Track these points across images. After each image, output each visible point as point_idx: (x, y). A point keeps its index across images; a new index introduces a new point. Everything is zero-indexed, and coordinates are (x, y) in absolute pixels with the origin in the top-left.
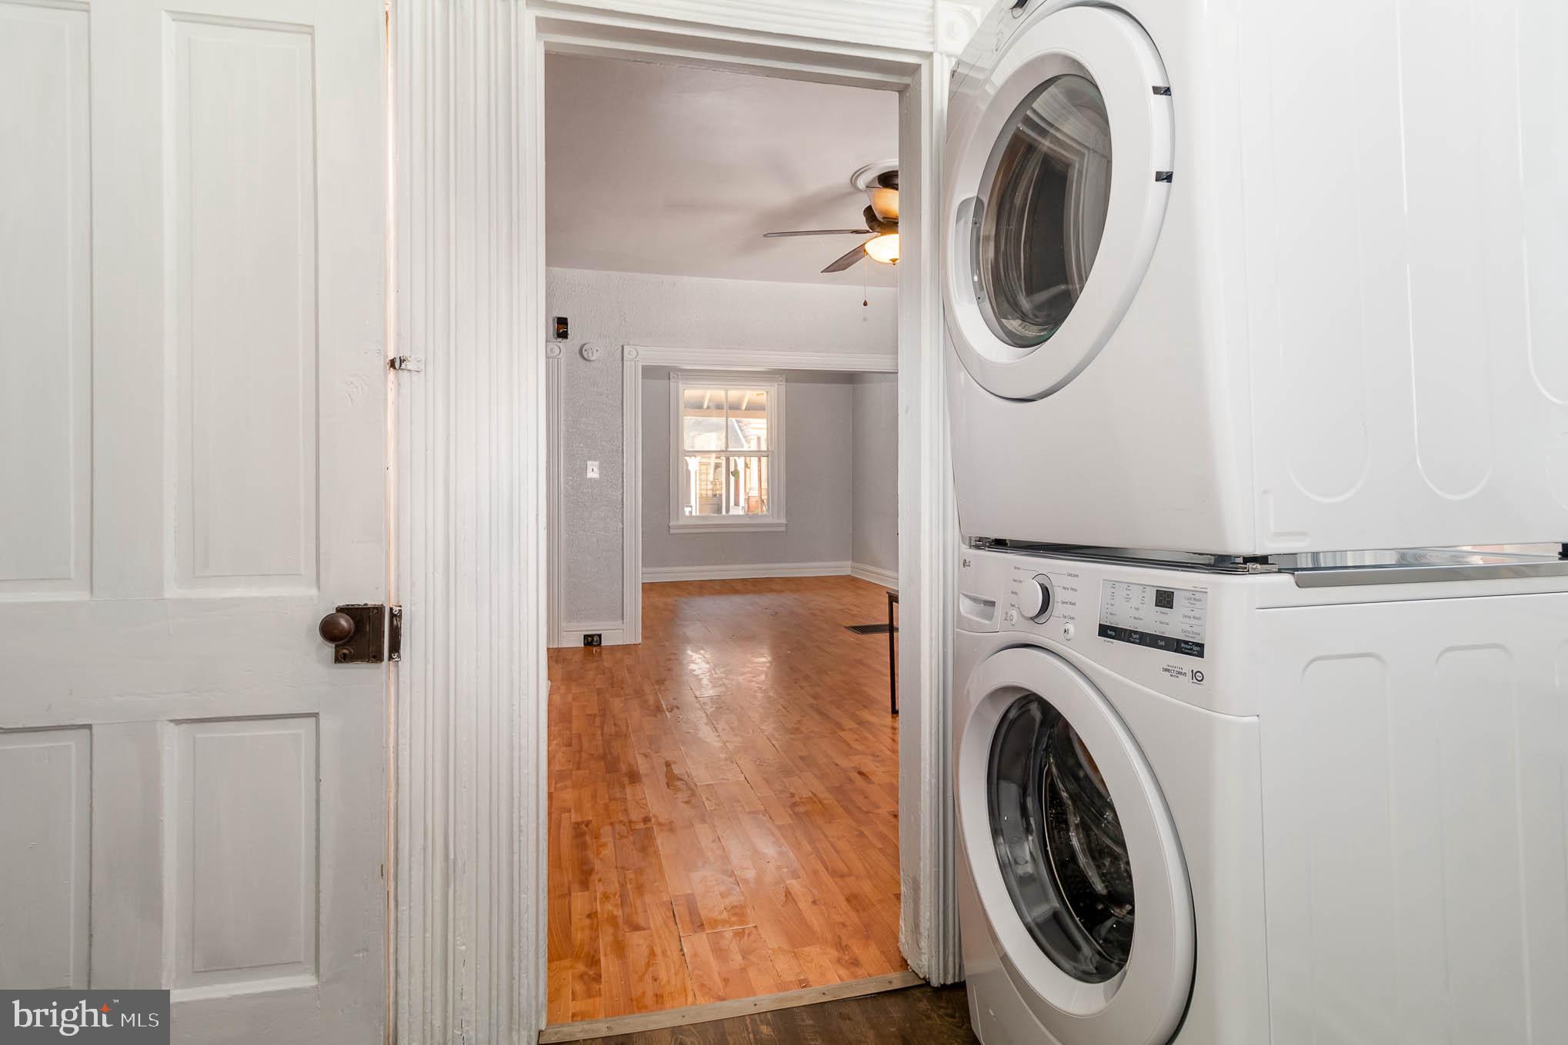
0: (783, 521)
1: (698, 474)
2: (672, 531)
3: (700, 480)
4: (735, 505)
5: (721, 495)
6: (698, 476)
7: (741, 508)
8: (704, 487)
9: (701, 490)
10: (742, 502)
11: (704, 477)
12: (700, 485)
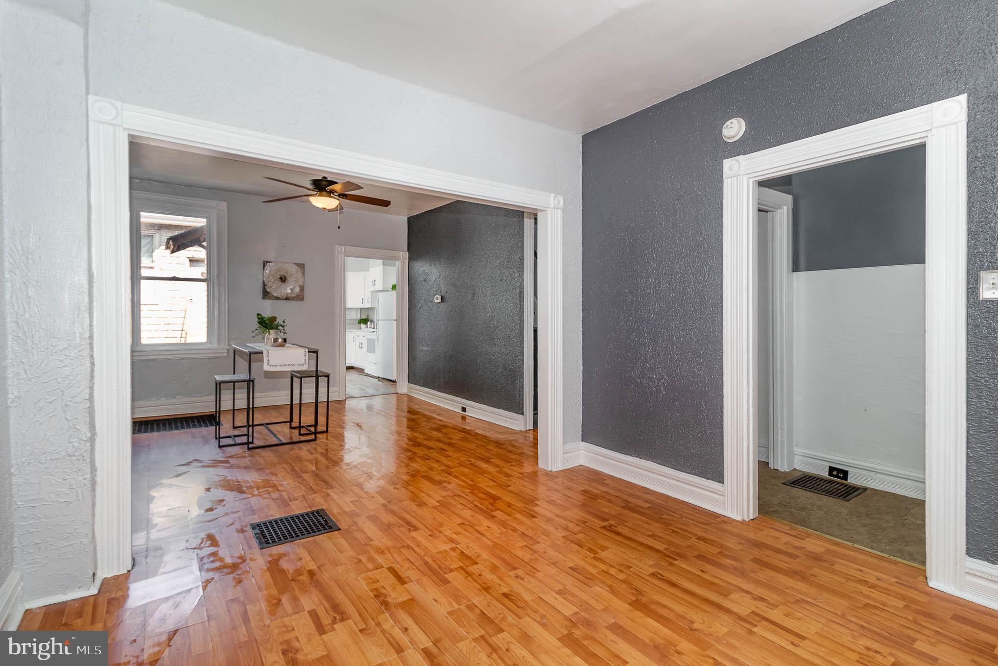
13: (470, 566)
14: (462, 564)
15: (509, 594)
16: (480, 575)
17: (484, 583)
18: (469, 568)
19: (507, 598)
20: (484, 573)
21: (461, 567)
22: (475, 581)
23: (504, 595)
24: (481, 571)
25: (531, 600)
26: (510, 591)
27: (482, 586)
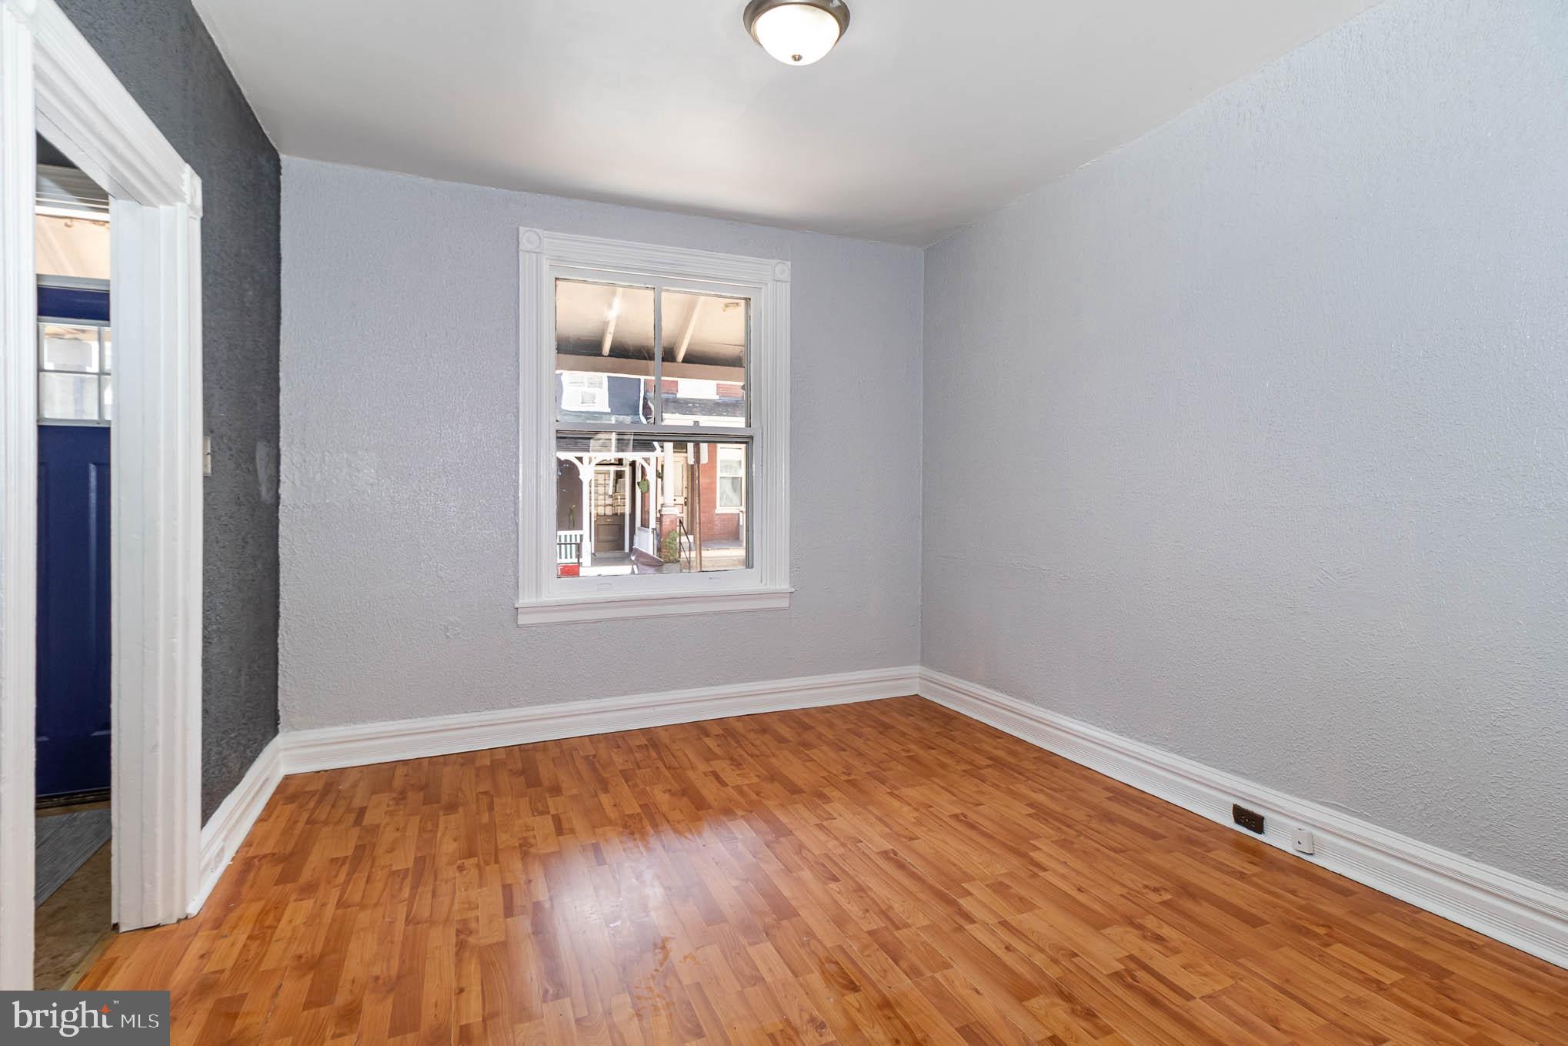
0: (785, 586)
1: (593, 485)
2: (523, 620)
3: (596, 493)
4: (642, 526)
5: (623, 515)
6: (593, 488)
7: (650, 530)
8: (601, 502)
9: (597, 506)
10: (653, 523)
11: (601, 490)
12: (596, 500)
13: (883, 928)
14: (897, 934)
15: (830, 879)
16: (867, 911)
17: (862, 897)
18: (884, 925)
19: (834, 875)
20: (860, 913)
21: (898, 928)
22: (875, 902)
23: (836, 879)
24: (865, 918)
25: (802, 869)
26: (827, 884)
27: (865, 893)
